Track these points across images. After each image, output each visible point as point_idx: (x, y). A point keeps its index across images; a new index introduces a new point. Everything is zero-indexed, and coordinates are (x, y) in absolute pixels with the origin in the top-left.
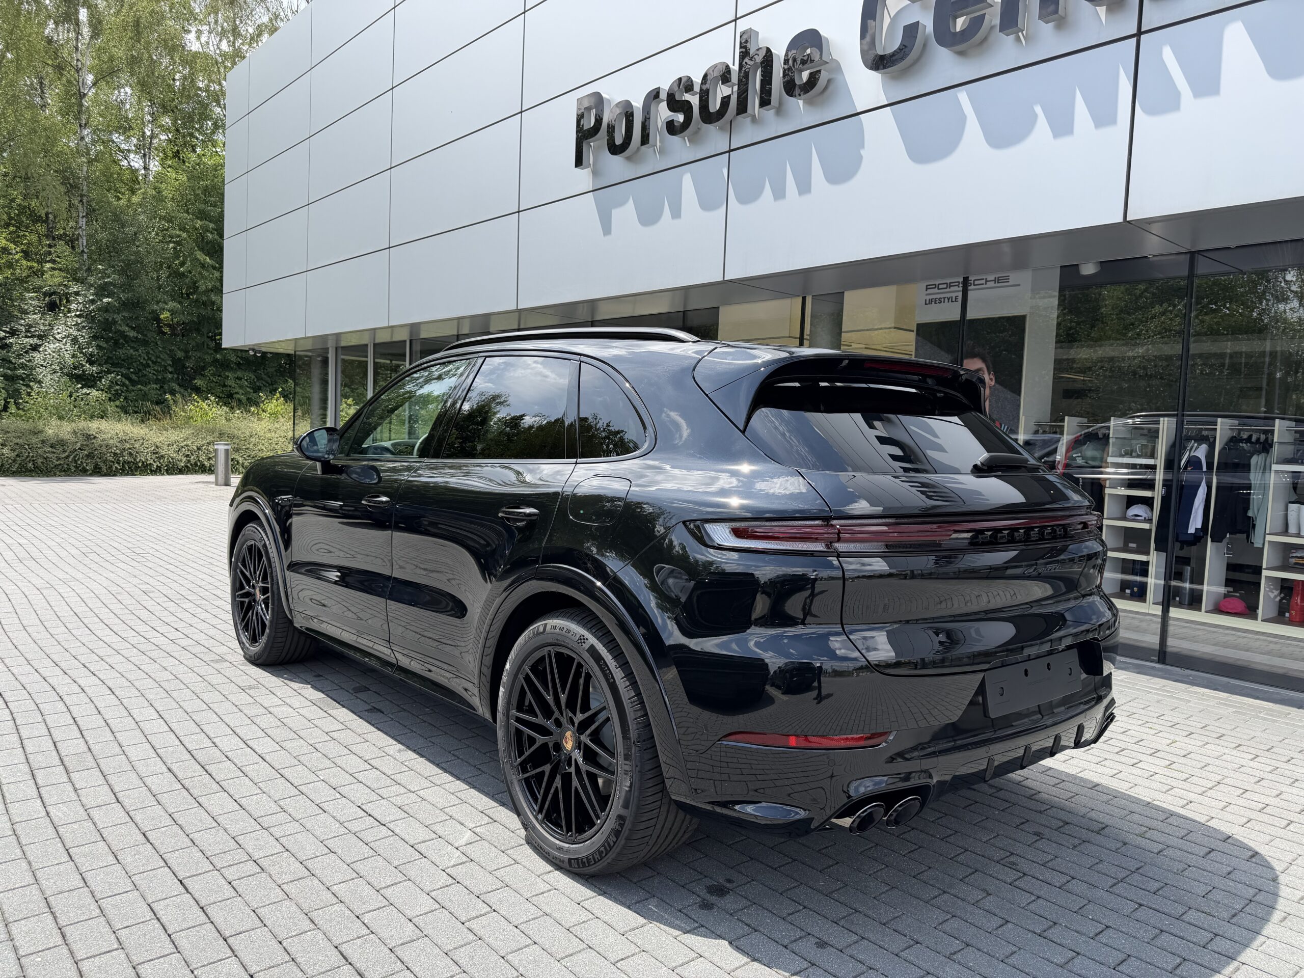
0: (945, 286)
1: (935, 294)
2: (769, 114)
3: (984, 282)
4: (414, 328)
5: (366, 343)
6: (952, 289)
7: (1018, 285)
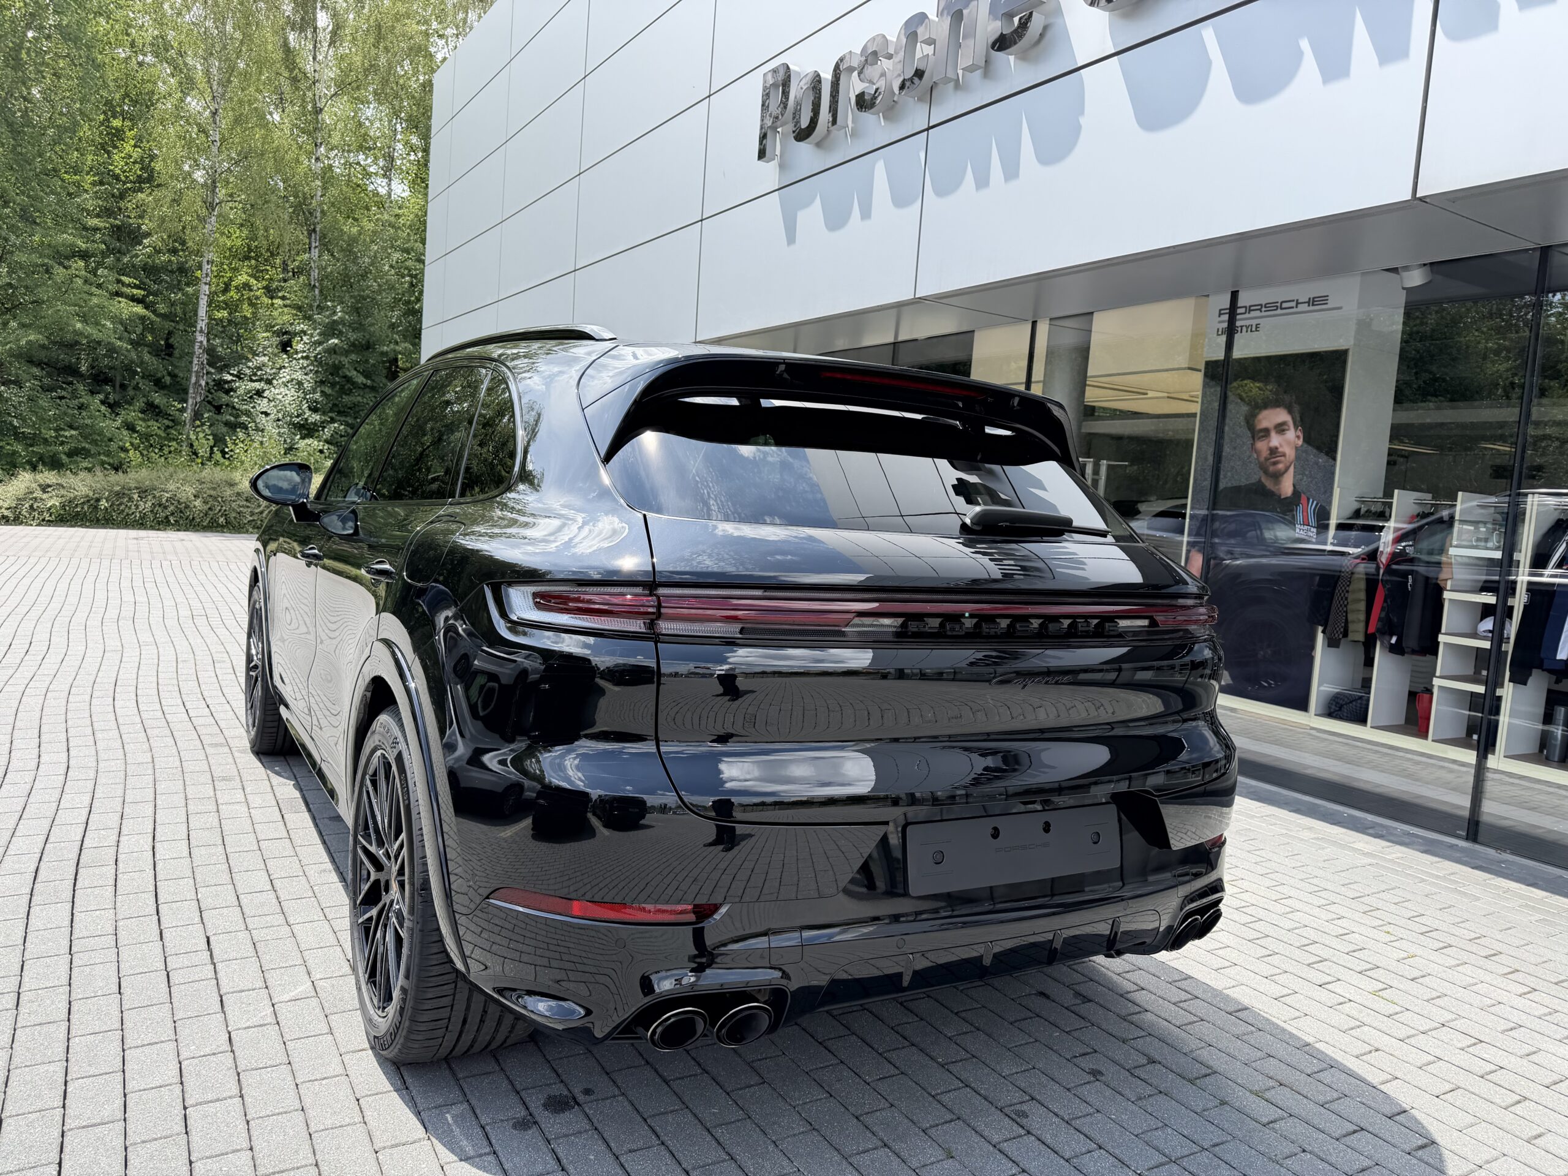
0: (1243, 310)
2: (974, 76)
3: (1293, 304)
6: (1253, 314)
7: (1340, 308)
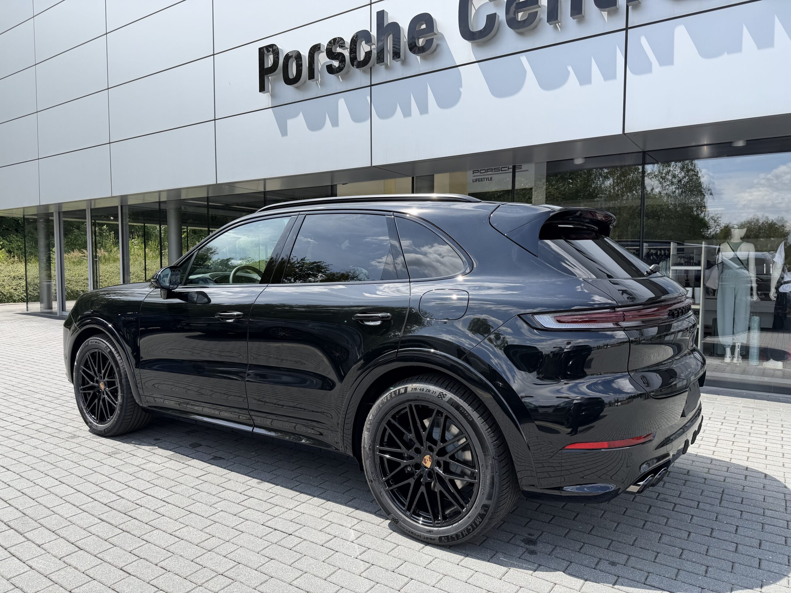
0: (484, 171)
1: (478, 175)
2: (397, 64)
3: (507, 169)
4: (123, 198)
5: (84, 208)
6: (489, 173)
7: (527, 171)
